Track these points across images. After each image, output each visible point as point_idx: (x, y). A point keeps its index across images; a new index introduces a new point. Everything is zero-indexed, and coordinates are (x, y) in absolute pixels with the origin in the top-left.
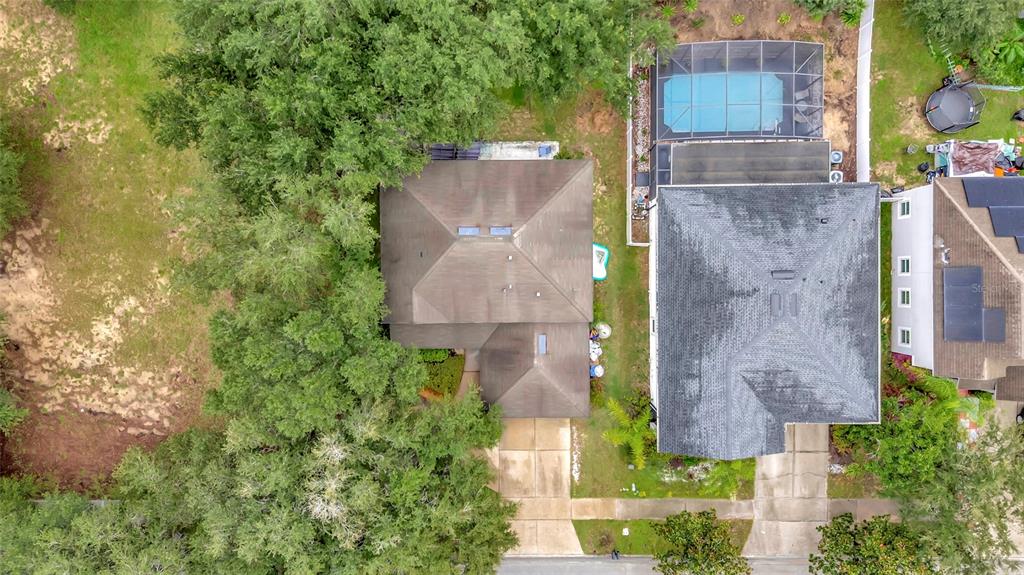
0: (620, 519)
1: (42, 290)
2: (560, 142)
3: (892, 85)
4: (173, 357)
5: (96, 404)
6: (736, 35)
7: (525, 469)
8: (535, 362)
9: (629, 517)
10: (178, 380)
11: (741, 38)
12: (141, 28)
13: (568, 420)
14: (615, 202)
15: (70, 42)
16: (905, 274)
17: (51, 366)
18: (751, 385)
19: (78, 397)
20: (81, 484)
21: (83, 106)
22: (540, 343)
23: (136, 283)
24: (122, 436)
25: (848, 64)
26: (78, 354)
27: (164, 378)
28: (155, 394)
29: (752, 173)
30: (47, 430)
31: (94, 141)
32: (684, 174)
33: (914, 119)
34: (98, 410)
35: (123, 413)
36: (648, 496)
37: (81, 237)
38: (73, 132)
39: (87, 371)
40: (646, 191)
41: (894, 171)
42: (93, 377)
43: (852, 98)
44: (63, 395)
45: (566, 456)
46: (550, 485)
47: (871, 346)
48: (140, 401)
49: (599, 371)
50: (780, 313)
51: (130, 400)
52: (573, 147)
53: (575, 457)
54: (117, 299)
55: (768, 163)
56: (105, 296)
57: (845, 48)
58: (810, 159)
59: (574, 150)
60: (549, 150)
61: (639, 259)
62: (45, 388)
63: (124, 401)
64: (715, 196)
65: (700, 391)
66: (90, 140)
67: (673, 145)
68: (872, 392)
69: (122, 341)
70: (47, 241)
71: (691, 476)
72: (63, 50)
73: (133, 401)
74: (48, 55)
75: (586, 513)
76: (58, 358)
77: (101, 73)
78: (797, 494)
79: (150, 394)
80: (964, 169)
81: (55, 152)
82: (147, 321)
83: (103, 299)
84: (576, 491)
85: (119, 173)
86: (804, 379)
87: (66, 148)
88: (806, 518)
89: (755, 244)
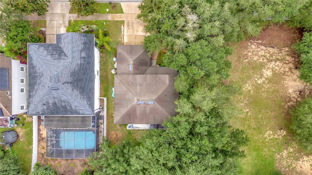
0: (109, 14)
1: (288, 86)
2: (126, 129)
3: (27, 144)
4: (247, 65)
5: (271, 50)
6: (73, 160)
7: (138, 30)
8: (132, 62)
9: (106, 15)
10: (245, 58)
11: (72, 159)
12: (254, 166)
13: (125, 44)
14: (110, 111)
15: (277, 162)
16: (22, 88)
17: (286, 62)
18: (65, 55)
19: (277, 52)
20: (277, 25)
21: (273, 143)
22: (131, 68)
23: (258, 87)
24: (263, 40)
25: (40, 151)
26: (277, 66)
27: (250, 58)
28: (253, 53)
29: (67, 119)
30: (287, 42)
31: (270, 132)
32: (88, 119)
33: (21, 134)
34: (271, 48)
35: (263, 47)
36: (100, 21)
37: (275, 102)
38: (277, 135)
39: (274, 60)
40: (101, 114)
41: (27, 119)
42: (272, 58)
43: (39, 141)
44: (282, 53)
45: (125, 33)
46: (131, 24)
47: (30, 67)
48: (257, 51)
49: (114, 59)
50: (56, 77)
51: (261, 51)
52: (123, 128)
53: (123, 33)
54: (264, 83)
55: (62, 122)
56: (268, 84)
57: (41, 155)
58: (50, 123)
59: (122, 127)
60: (130, 127)
61: (103, 94)
62: (288, 55)
63: (262, 51)
64: (77, 112)
65: (81, 53)
66: (272, 132)
67: (91, 128)
68: (30, 53)
69: (263, 70)
70: (286, 101)
71: (87, 27)
72: (279, 160)
73: (260, 51)
74: (284, 159)
75: (119, 16)
76: (283, 64)
77: (267, 153)
78: (56, 21)
79: (254, 53)
80: (5, 119)
81: (283, 128)
82: (254, 76)
83: (268, 83)
84: (123, 22)
85: (263, 122)
86: (50, 57)
87: (279, 129)
88: (53, 14)
89: (64, 98)
